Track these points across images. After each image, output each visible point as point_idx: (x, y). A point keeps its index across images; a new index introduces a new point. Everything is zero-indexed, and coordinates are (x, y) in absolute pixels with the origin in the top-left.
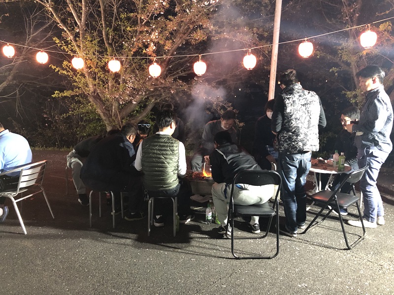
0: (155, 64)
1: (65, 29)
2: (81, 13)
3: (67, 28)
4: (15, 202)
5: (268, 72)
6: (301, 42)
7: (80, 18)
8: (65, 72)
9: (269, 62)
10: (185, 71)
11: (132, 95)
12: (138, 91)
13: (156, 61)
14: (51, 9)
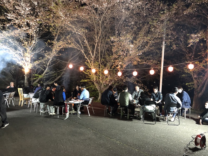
0: (120, 72)
1: (87, 59)
2: (94, 54)
3: (88, 58)
4: (88, 107)
5: (159, 76)
6: (169, 66)
7: (93, 55)
8: (87, 73)
9: (160, 72)
10: (128, 74)
11: (109, 82)
12: (111, 80)
13: (120, 71)
14: (83, 52)
